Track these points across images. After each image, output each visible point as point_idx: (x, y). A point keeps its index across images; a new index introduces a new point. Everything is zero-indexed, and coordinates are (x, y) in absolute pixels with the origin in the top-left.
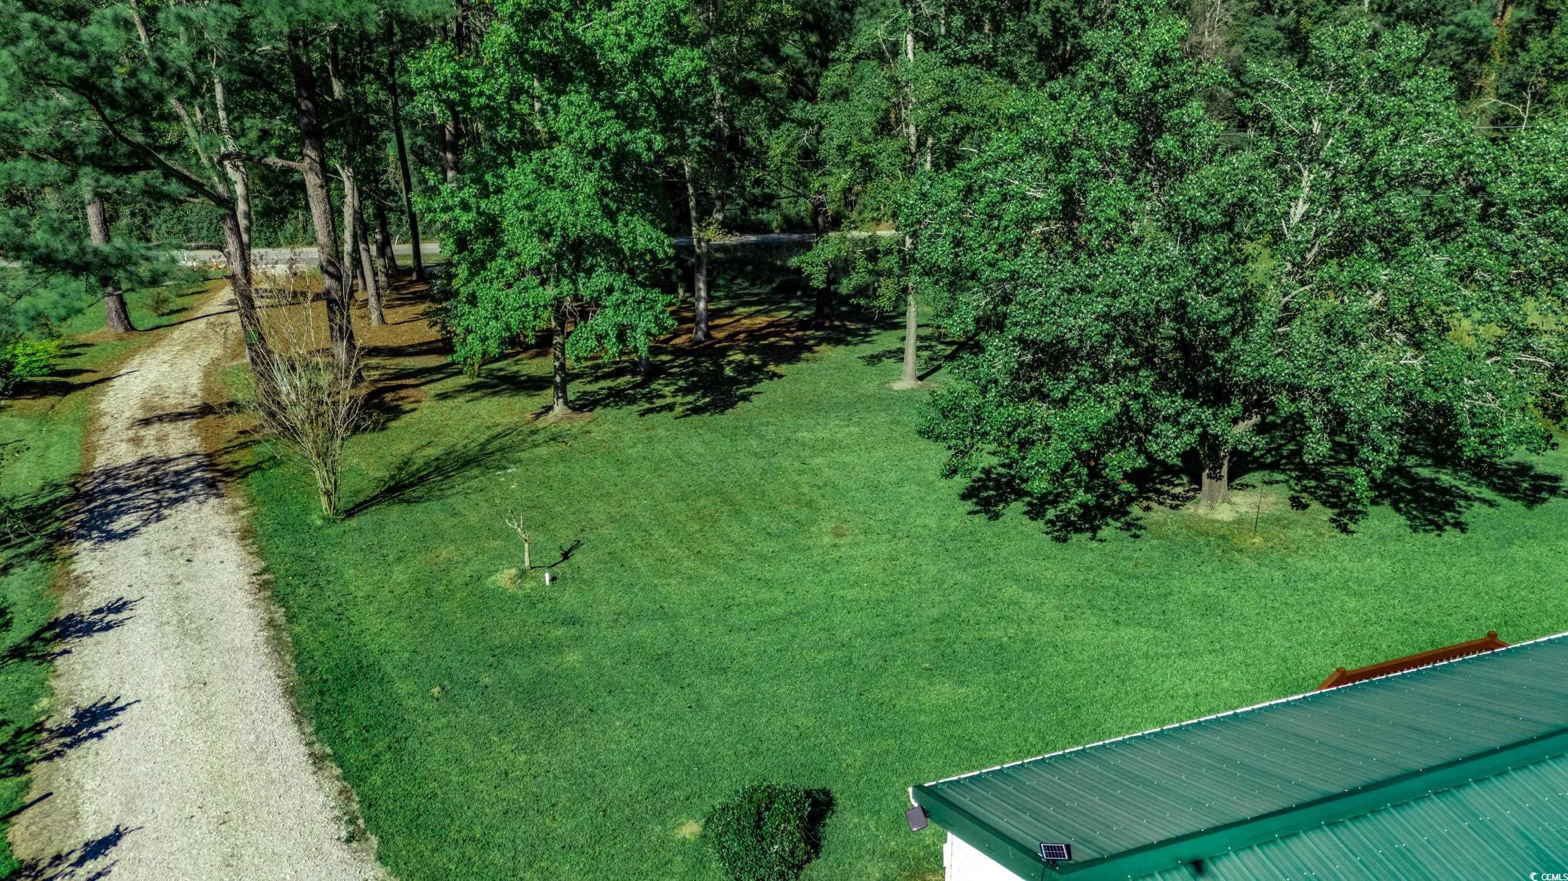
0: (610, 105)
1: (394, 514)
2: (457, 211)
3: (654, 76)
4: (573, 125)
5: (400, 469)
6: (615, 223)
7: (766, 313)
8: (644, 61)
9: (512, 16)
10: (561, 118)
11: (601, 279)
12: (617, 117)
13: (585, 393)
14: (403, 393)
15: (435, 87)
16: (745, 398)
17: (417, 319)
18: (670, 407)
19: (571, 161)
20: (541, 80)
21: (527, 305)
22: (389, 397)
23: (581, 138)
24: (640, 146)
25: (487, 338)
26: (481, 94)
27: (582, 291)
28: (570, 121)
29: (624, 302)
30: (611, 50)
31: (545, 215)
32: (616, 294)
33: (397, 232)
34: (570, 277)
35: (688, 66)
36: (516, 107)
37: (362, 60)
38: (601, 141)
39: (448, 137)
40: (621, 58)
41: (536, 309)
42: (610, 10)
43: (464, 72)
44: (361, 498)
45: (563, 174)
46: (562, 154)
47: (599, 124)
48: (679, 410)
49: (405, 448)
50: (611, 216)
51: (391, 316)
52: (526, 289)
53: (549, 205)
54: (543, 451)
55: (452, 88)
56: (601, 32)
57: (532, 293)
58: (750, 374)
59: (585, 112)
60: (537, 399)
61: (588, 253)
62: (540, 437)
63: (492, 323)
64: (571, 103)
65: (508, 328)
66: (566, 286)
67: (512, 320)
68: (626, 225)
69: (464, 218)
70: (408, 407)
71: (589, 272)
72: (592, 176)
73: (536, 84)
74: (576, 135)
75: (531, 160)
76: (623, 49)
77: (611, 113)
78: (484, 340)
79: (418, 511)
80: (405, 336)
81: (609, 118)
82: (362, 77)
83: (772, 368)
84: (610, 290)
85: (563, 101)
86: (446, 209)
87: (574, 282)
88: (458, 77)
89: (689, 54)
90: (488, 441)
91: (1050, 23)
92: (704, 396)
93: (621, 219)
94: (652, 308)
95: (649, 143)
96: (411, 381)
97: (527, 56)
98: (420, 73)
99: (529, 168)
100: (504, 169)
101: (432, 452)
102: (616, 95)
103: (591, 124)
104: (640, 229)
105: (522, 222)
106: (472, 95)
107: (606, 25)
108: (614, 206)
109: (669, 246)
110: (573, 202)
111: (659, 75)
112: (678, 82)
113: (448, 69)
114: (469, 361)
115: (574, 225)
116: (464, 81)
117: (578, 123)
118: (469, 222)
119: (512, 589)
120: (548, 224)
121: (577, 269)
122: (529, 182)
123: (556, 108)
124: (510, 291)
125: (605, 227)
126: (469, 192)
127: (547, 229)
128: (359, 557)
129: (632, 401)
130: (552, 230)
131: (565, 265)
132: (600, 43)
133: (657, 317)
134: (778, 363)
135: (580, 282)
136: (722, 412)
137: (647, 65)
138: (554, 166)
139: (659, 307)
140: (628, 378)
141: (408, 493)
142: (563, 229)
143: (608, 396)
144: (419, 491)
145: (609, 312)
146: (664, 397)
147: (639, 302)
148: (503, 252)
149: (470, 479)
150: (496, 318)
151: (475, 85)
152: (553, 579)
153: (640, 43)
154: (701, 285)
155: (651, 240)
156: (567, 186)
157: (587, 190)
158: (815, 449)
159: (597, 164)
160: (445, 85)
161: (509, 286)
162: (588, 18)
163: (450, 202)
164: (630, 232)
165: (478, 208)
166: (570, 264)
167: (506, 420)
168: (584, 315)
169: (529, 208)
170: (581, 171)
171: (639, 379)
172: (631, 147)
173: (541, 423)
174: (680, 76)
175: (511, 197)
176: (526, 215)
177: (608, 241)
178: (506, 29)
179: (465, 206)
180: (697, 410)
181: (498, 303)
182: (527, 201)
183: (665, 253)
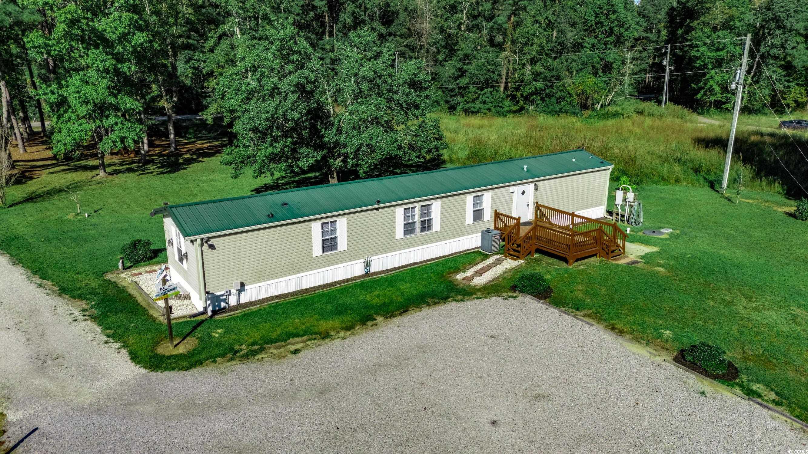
0: (111, 54)
1: (29, 206)
2: (50, 95)
3: (128, 43)
4: (94, 61)
5: (32, 194)
6: (117, 98)
7: (210, 142)
8: (124, 37)
9: (64, 21)
10: (89, 59)
11: (112, 120)
12: (112, 58)
13: (116, 170)
14: (34, 172)
15: (35, 47)
16: (185, 169)
17: (43, 150)
18: (152, 173)
19: (96, 75)
20: (82, 44)
21: (82, 130)
22: (27, 174)
23: (98, 66)
24: (126, 70)
25: (66, 144)
26: (55, 50)
27: (105, 124)
28: (93, 60)
29: (123, 128)
30: (109, 33)
31: (85, 95)
32: (119, 125)
33: (34, 117)
34: (99, 119)
35: (142, 40)
36: (72, 55)
37: (7, 34)
38: (106, 67)
39: (51, 68)
40: (114, 37)
41: (86, 132)
42: (108, 18)
43: (47, 42)
44: (15, 202)
45: (93, 80)
46: (92, 72)
47: (105, 61)
48: (155, 173)
49: (34, 188)
50: (116, 96)
51: (29, 150)
52: (81, 124)
53: (87, 91)
54: (93, 187)
55: (42, 48)
56: (104, 27)
57: (84, 125)
58: (190, 161)
59: (98, 57)
60: (94, 172)
61: (107, 110)
62: (93, 182)
63: (68, 138)
64: (93, 53)
65: (74, 139)
66: (98, 123)
67: (76, 137)
68: (122, 99)
69: (53, 97)
70: (36, 177)
71: (107, 117)
72: (105, 81)
73: (80, 46)
74: (96, 65)
75: (79, 74)
76: (114, 33)
77: (110, 57)
78: (65, 144)
79: (39, 205)
80: (37, 156)
81: (109, 59)
82: (8, 42)
83: (200, 159)
84: (116, 124)
85: (90, 52)
86: (45, 94)
87: (101, 121)
88: (45, 43)
89: (142, 35)
90: (70, 185)
91: (351, 17)
92: (167, 169)
93: (119, 97)
94: (135, 130)
95: (129, 68)
96: (38, 169)
97: (72, 36)
98: (29, 42)
99: (78, 78)
100: (68, 79)
101: (45, 189)
102: (114, 50)
103: (102, 61)
104: (127, 101)
105: (76, 98)
106: (51, 50)
107: (107, 24)
108: (116, 92)
109: (141, 107)
110: (96, 90)
111: (130, 42)
112: (138, 46)
113: (41, 40)
114: (59, 153)
115: (97, 99)
116: (47, 45)
117: (96, 60)
118: (55, 99)
119: (73, 219)
120: (86, 98)
121: (102, 116)
122: (79, 83)
123: (87, 54)
124: (75, 125)
125: (112, 100)
126: (54, 87)
127: (86, 100)
128: (15, 216)
129: (137, 171)
130: (89, 101)
131: (97, 115)
132: (105, 30)
133: (137, 134)
134: (203, 157)
135: (104, 121)
136: (173, 173)
137: (125, 39)
138: (89, 77)
139: (138, 130)
140: (137, 164)
141: (35, 200)
142: (92, 99)
143: (125, 170)
144: (40, 199)
145: (117, 132)
146: (150, 170)
147: (129, 128)
148: (70, 110)
149: (61, 195)
150: (69, 136)
151: (52, 46)
152: (89, 216)
153: (120, 31)
154: (171, 128)
155: (132, 105)
156: (94, 84)
157: (103, 86)
158: (204, 182)
159: (108, 76)
160: (39, 47)
161: (74, 123)
162: (99, 21)
163: (46, 91)
164: (123, 102)
165: (58, 93)
166: (99, 114)
167: (79, 179)
168: (107, 134)
169: (78, 92)
170: (100, 79)
171: (141, 164)
172: (122, 70)
173: (93, 179)
174: (138, 43)
175: (72, 88)
176: (77, 95)
177: (114, 105)
178: (63, 26)
179: (53, 93)
180: (162, 173)
181: (69, 130)
182: (77, 90)
183: (139, 110)
